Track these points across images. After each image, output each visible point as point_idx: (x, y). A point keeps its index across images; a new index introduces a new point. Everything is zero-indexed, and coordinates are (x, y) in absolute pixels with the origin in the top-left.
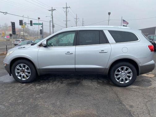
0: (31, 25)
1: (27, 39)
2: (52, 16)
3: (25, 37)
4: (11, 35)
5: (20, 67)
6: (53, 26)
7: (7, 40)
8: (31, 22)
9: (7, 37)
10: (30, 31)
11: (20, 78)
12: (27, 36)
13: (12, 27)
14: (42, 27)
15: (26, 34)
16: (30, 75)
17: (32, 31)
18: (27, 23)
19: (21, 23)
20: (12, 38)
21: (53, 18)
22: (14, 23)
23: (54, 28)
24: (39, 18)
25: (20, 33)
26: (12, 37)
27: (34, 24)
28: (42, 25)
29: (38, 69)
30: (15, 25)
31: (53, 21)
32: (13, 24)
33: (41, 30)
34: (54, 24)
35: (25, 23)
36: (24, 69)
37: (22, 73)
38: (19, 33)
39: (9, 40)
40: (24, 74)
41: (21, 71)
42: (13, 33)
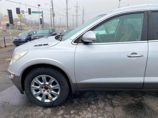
0: (29, 14)
1: (24, 30)
2: (52, 3)
3: (22, 27)
4: (8, 25)
5: (41, 80)
6: (54, 15)
7: (3, 31)
8: (29, 10)
9: (3, 28)
10: (27, 21)
11: (39, 98)
12: (24, 26)
13: (9, 15)
14: (42, 16)
15: (23, 24)
16: (58, 93)
17: (29, 21)
18: (24, 11)
19: (18, 11)
20: (10, 29)
21: (53, 6)
22: (11, 10)
23: (54, 17)
24: (39, 5)
25: (17, 23)
26: (10, 27)
27: (33, 12)
28: (41, 14)
29: (74, 84)
30: (12, 13)
31: (53, 9)
32: (10, 12)
33: (41, 19)
34: (54, 13)
35: (23, 12)
36: (47, 83)
37: (44, 91)
38: (15, 23)
39: (5, 31)
40: (48, 91)
41: (42, 88)
42: (10, 23)
